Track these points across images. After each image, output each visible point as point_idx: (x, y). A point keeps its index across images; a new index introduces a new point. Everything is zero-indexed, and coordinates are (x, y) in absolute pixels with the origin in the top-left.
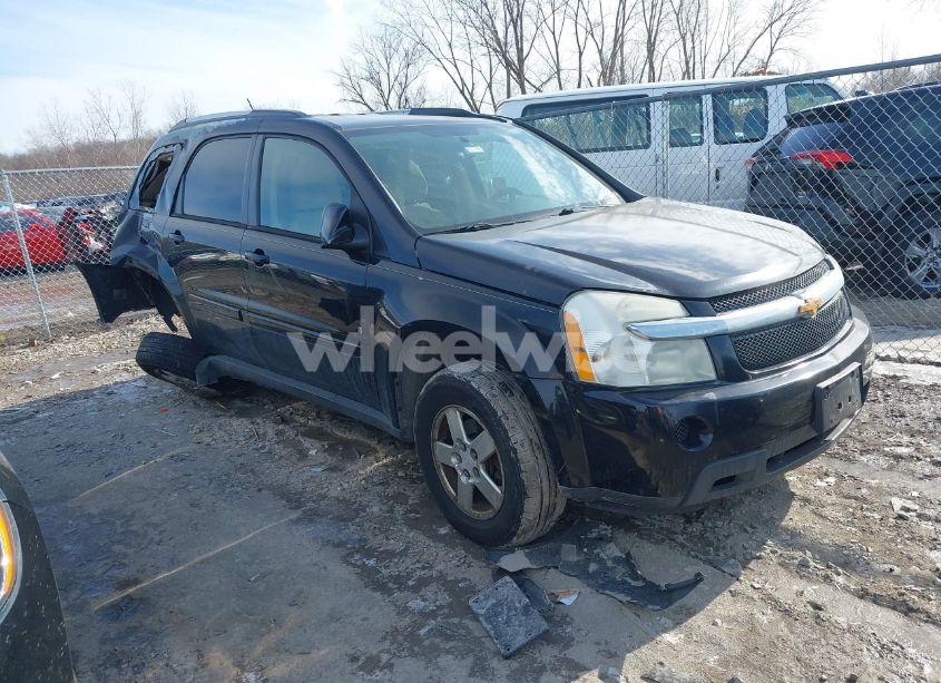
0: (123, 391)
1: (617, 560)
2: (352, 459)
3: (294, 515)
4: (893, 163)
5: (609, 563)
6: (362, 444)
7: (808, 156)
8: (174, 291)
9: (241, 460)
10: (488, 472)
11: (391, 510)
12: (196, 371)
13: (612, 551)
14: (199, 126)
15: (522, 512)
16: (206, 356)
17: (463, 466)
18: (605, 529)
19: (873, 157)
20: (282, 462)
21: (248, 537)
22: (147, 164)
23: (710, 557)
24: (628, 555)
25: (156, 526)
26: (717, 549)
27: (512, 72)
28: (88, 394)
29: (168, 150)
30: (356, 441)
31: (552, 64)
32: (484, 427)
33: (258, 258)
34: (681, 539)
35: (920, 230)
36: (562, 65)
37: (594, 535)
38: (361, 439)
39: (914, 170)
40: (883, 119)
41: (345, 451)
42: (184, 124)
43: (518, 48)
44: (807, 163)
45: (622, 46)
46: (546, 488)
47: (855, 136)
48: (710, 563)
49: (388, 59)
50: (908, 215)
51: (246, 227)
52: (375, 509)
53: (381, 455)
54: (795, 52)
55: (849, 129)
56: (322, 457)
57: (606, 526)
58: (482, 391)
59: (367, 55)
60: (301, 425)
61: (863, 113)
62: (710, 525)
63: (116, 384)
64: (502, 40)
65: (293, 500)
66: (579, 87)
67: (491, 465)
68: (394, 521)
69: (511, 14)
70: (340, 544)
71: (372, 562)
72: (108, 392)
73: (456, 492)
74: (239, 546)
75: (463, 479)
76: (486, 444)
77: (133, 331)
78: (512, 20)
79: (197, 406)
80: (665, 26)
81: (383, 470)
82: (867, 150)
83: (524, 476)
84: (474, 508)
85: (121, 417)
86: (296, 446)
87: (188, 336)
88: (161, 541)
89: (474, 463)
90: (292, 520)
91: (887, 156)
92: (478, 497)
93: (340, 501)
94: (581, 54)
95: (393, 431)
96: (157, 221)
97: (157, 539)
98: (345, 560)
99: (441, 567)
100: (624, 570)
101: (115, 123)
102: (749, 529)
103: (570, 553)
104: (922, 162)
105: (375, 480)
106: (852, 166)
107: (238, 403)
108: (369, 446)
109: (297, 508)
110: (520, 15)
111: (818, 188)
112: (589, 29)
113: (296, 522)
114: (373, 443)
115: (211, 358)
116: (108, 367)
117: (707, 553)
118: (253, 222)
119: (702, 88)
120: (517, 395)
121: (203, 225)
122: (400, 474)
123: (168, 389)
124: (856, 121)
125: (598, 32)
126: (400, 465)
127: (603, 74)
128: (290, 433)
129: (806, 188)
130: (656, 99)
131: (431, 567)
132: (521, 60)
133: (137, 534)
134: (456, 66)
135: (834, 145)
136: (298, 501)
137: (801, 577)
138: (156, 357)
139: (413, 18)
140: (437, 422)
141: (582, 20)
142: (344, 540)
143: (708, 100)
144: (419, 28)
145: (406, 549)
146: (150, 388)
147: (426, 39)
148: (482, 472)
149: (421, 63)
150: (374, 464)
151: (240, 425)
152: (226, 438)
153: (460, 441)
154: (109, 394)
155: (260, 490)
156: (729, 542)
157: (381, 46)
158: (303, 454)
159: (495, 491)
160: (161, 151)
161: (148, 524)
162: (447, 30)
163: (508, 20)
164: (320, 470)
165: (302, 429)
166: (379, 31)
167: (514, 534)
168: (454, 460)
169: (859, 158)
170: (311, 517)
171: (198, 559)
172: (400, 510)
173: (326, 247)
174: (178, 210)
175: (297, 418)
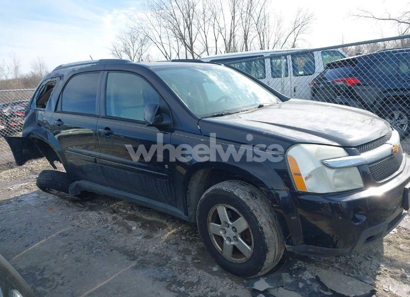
0: (27, 199)
1: (311, 280)
2: (156, 231)
3: (134, 264)
4: (377, 83)
5: (308, 282)
6: (158, 223)
7: (339, 81)
8: (56, 149)
9: (98, 234)
10: (242, 238)
11: (184, 259)
12: (69, 189)
13: (307, 275)
14: (70, 68)
15: (265, 259)
16: (74, 181)
17: (227, 235)
18: (300, 263)
19: (368, 80)
20: (120, 234)
21: (111, 278)
22: (41, 87)
23: (356, 275)
24: (317, 277)
25: (59, 275)
26: (357, 271)
27: (187, 48)
28: (8, 202)
29: (52, 80)
30: (155, 221)
31: (205, 45)
32: (240, 215)
33: (106, 131)
34: (337, 265)
35: (390, 112)
36: (209, 46)
37: (296, 267)
38: (157, 220)
39: (386, 86)
40: (372, 64)
41: (151, 227)
42: (60, 67)
43: (190, 38)
44: (339, 84)
45: (234, 37)
46: (277, 246)
47: (359, 72)
48: (357, 278)
49: (133, 43)
50: (384, 105)
51: (98, 117)
52: (176, 259)
53: (170, 228)
54: (304, 40)
55: (356, 69)
56: (140, 231)
57: (301, 262)
58: (241, 197)
59: (124, 41)
60: (124, 214)
61: (363, 62)
62: (349, 257)
63: (22, 196)
64: (183, 35)
65: (131, 255)
66: (216, 54)
67: (245, 235)
68: (187, 265)
69: (187, 23)
70: (163, 280)
71: (183, 289)
72: (18, 200)
73: (222, 248)
74: (109, 283)
75: (227, 242)
76: (242, 224)
77: (26, 168)
78: (187, 25)
79: (68, 206)
80: (251, 29)
81: (174, 236)
82: (365, 78)
83: (266, 241)
84: (233, 257)
85: (29, 214)
86: (124, 225)
87: (65, 171)
88: (63, 283)
89: (234, 234)
90: (133, 267)
91: (374, 80)
92: (236, 251)
93: (156, 255)
94: (216, 40)
95: (184, 217)
96: (47, 115)
97: (61, 282)
98: (168, 288)
99: (221, 290)
100: (317, 286)
101: (6, 72)
102: (368, 258)
103: (287, 278)
104: (390, 83)
105: (171, 242)
106: (359, 85)
107: (89, 203)
108: (162, 223)
109: (134, 260)
110: (191, 24)
111: (344, 94)
112: (220, 30)
113: (136, 267)
114: (164, 222)
115: (77, 182)
116: (16, 187)
117: (353, 273)
118: (103, 114)
119: (286, 52)
120: (259, 198)
121: (73, 116)
122: (183, 238)
123: (51, 197)
124: (360, 65)
125: (223, 32)
126: (181, 233)
127: (226, 49)
128: (120, 218)
129: (339, 95)
130: (267, 57)
131: (216, 290)
132: (192, 43)
133: (48, 280)
134: (163, 46)
135: (350, 76)
136: (133, 255)
137: (405, 283)
138: (47, 183)
139: (143, 26)
140: (211, 212)
141: (216, 26)
142: (164, 277)
143: (289, 57)
144: (147, 30)
145: (199, 281)
146: (41, 197)
147: (149, 34)
148: (239, 238)
149: (147, 45)
150: (168, 233)
151: (93, 215)
152: (87, 222)
153: (226, 223)
154: (19, 201)
155: (112, 250)
156: (362, 266)
157: (130, 37)
158: (129, 230)
159: (247, 249)
160: (49, 80)
161: (54, 273)
162: (158, 30)
163: (185, 26)
164: (140, 238)
165: (125, 216)
166: (128, 30)
167: (260, 270)
168: (221, 232)
169: (362, 81)
170: (143, 265)
171: (87, 293)
172: (189, 258)
173: (150, 125)
174: (59, 109)
175: (121, 210)
